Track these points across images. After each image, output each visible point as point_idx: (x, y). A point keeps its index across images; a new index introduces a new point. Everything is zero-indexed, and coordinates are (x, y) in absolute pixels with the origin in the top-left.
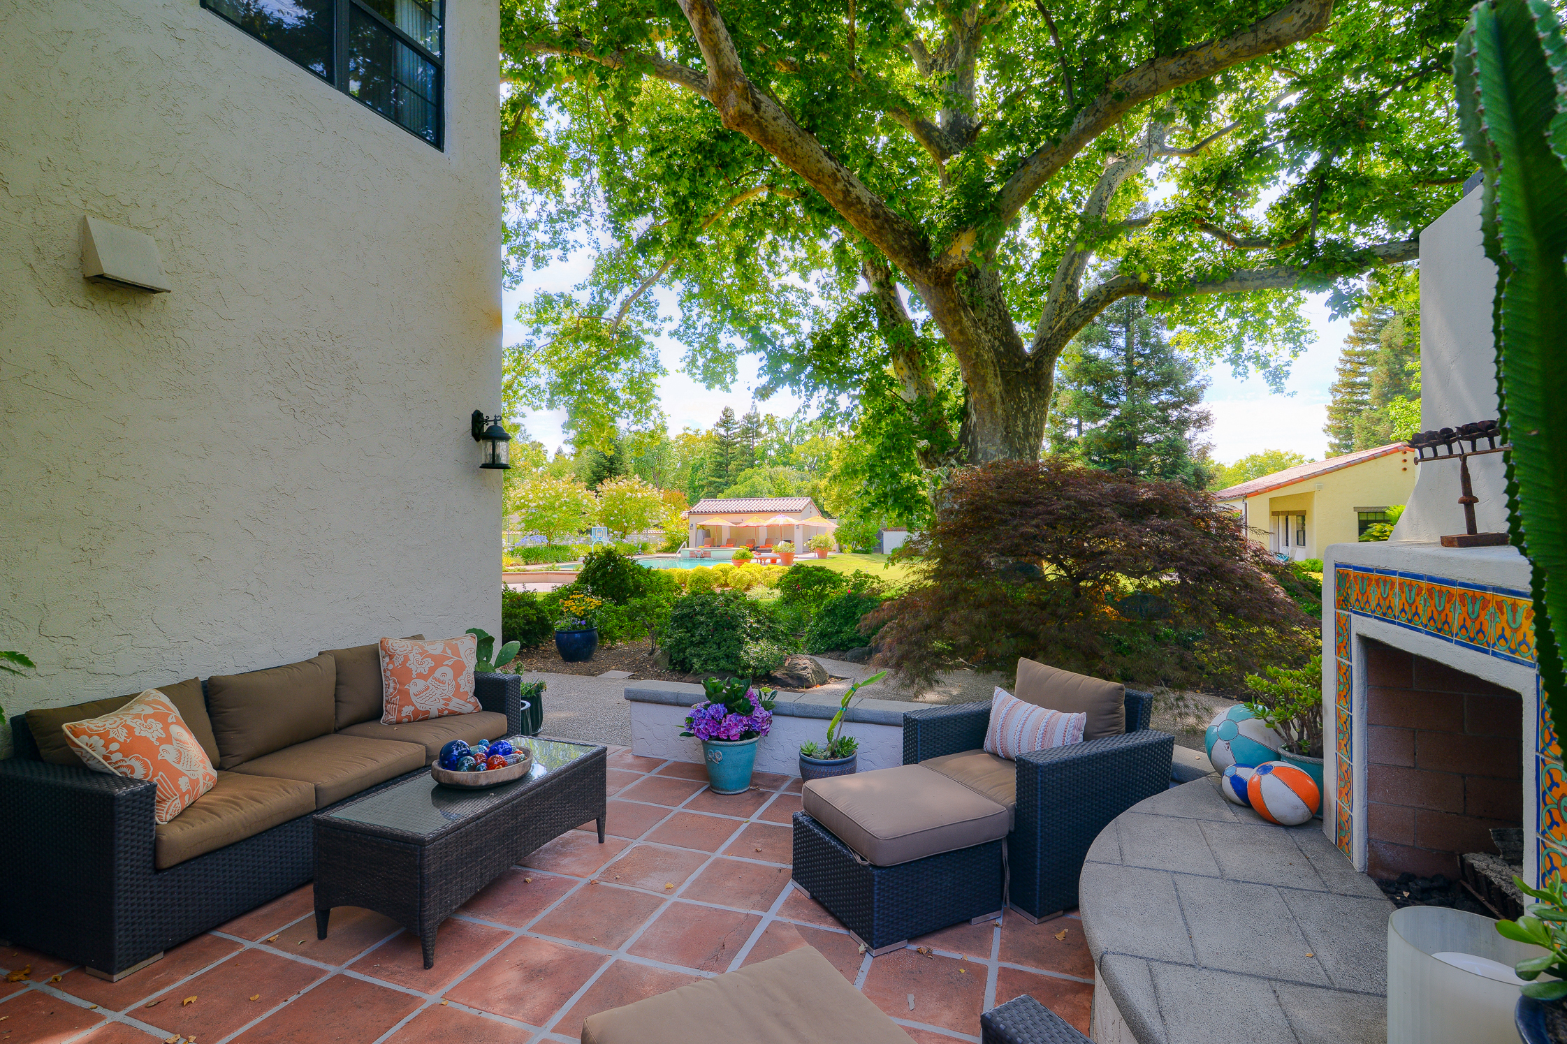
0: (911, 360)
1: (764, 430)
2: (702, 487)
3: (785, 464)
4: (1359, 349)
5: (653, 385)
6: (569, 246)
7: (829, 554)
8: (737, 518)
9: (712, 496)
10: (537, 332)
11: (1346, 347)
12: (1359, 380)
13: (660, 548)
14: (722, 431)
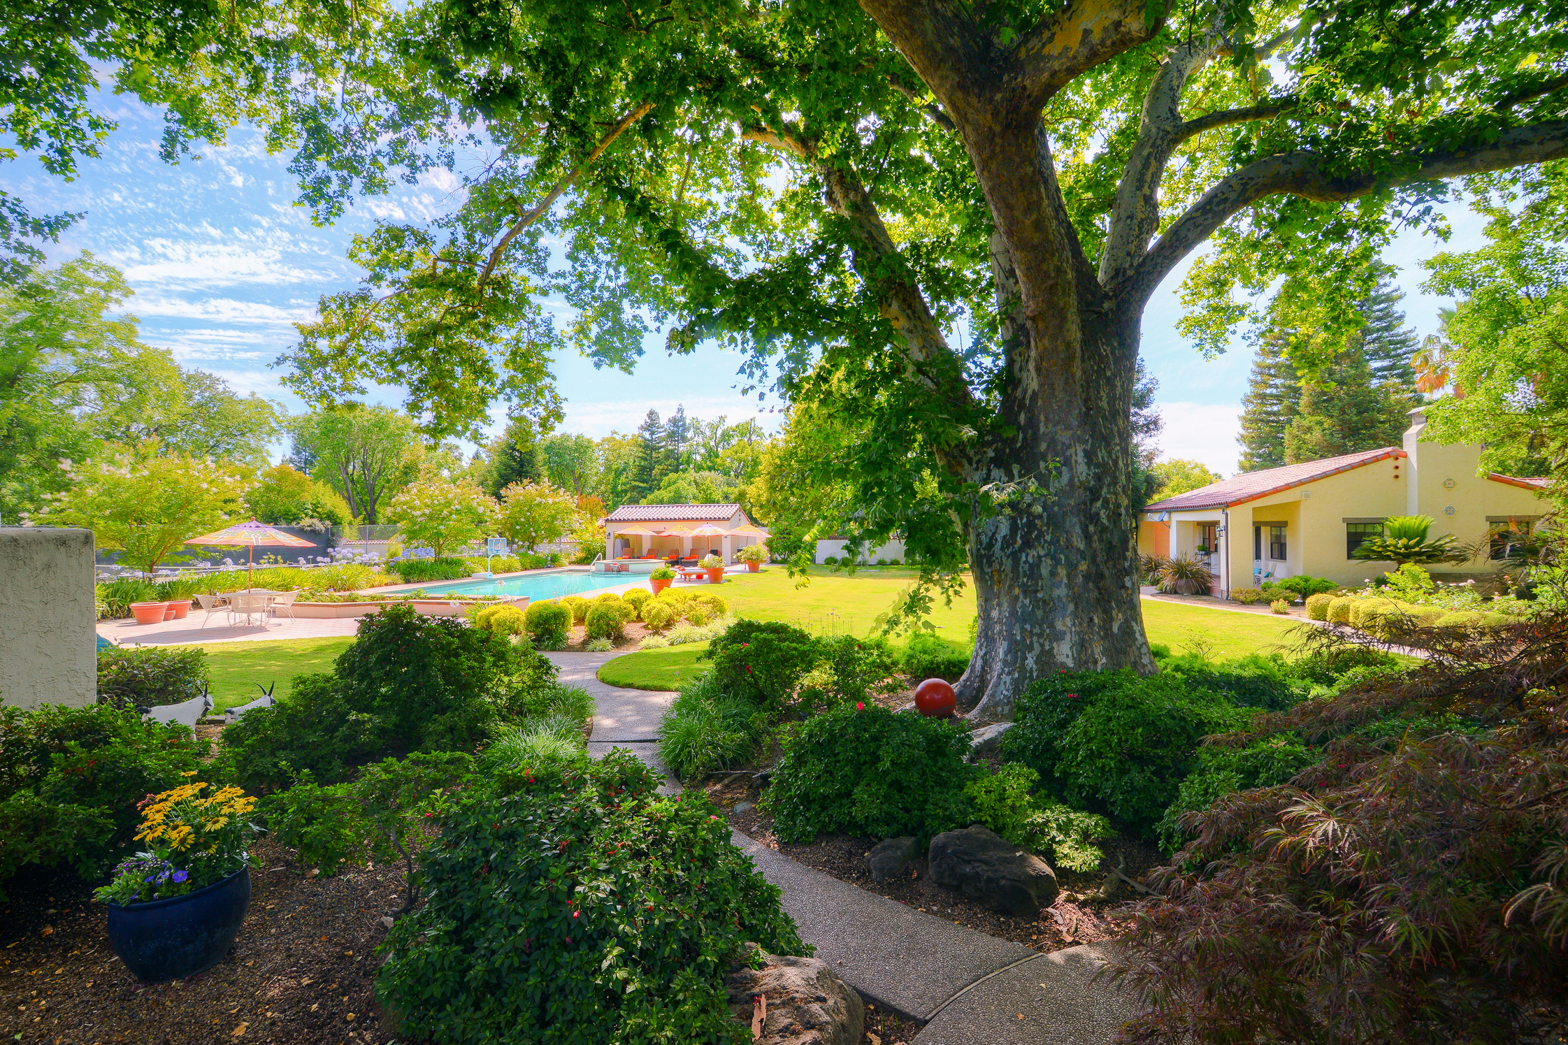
0: (910, 306)
1: (690, 434)
2: (625, 491)
3: (710, 469)
4: (1269, 361)
5: (546, 360)
6: (419, 163)
7: (762, 567)
8: (659, 526)
9: (634, 501)
10: (376, 278)
11: (1257, 359)
12: (1268, 391)
13: (573, 558)
14: (647, 435)
